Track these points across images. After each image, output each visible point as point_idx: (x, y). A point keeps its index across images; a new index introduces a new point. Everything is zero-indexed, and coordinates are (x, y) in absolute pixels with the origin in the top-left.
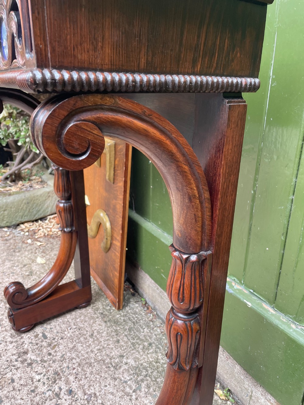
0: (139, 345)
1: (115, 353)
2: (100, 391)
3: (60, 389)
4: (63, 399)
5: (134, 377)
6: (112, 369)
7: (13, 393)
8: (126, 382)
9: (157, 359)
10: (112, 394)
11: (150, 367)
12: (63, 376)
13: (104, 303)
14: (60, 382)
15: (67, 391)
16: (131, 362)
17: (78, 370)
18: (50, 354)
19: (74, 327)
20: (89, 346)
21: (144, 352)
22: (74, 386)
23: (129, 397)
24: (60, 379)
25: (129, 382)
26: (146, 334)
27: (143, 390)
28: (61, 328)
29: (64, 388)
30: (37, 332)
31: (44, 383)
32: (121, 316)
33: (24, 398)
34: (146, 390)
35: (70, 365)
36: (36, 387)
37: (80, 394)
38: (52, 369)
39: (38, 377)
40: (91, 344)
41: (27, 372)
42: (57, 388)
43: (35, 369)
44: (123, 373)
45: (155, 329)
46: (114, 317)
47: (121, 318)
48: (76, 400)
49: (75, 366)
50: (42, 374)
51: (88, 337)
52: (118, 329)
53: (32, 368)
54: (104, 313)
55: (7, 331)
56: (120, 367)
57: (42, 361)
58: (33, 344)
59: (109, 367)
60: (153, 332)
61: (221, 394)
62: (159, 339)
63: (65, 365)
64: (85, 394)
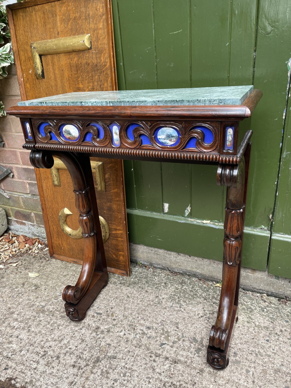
0: (160, 286)
1: (151, 297)
2: (164, 318)
4: (149, 333)
5: (173, 302)
6: (159, 305)
7: (117, 350)
8: (172, 306)
9: (176, 288)
10: (171, 315)
11: (176, 293)
12: (136, 324)
13: (116, 278)
14: (138, 327)
15: (146, 328)
16: (166, 296)
17: (140, 316)
18: (114, 320)
19: (112, 299)
20: (133, 302)
21: (166, 288)
22: (148, 324)
23: (180, 311)
24: (136, 326)
25: (173, 306)
26: (158, 280)
27: (183, 304)
28: (104, 304)
29: (144, 328)
30: (91, 315)
31: (129, 334)
32: (134, 279)
33: (127, 346)
34: (185, 304)
35: (134, 317)
36: (127, 338)
37: (155, 326)
38: (125, 325)
39: (122, 334)
41: (112, 336)
42: (139, 331)
43: (115, 331)
44: (166, 303)
45: (160, 275)
46: (130, 281)
47: (135, 280)
48: (156, 329)
49: (137, 315)
50: (122, 331)
51: (127, 299)
52: (140, 285)
53: (112, 332)
54: (122, 282)
55: (69, 326)
56: (162, 302)
57: (114, 325)
58: (96, 321)
59: (155, 306)
60: (161, 277)
61: (218, 285)
62: (168, 279)
63: (131, 319)
64: (158, 324)
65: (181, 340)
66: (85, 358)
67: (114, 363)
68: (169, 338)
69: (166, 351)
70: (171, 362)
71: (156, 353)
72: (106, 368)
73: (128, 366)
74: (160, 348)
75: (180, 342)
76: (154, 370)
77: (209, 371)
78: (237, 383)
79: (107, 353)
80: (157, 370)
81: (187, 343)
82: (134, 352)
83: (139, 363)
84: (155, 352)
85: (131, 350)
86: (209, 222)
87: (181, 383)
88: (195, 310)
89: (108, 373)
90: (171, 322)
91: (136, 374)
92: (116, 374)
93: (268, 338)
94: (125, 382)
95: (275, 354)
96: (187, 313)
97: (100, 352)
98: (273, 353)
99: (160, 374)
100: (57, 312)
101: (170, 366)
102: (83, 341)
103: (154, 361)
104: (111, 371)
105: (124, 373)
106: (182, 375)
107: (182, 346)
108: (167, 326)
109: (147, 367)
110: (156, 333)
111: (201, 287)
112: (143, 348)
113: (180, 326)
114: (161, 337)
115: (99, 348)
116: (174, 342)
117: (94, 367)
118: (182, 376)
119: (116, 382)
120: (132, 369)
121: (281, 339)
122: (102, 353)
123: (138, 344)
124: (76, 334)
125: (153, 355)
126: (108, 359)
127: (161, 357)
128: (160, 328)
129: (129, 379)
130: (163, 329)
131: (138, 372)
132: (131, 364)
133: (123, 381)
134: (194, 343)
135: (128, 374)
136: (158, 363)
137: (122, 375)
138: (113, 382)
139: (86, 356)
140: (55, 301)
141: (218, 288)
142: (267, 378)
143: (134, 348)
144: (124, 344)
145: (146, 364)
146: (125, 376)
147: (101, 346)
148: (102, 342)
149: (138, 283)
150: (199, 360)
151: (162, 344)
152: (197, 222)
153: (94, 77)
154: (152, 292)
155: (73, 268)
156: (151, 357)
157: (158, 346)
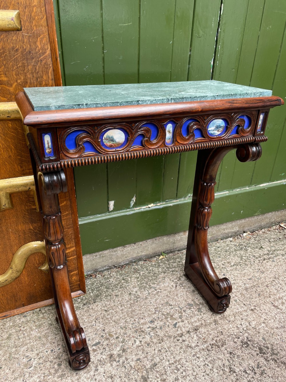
0: (123, 284)
1: (127, 297)
2: (154, 306)
3: (150, 327)
4: (157, 325)
5: (146, 289)
6: (139, 299)
7: (149, 357)
8: (149, 293)
9: (136, 277)
10: (156, 300)
11: (141, 282)
12: (139, 327)
14: (144, 328)
17: (136, 318)
18: (117, 338)
19: (94, 322)
21: (129, 283)
22: (148, 319)
23: (159, 293)
24: (140, 328)
25: (150, 292)
26: (114, 280)
28: (91, 332)
29: (149, 325)
31: (143, 338)
32: (92, 292)
33: (154, 348)
34: (156, 285)
35: (131, 322)
36: (146, 342)
37: (154, 316)
38: (132, 334)
39: (138, 343)
40: (115, 310)
41: (131, 351)
42: (148, 329)
43: (130, 346)
44: (143, 294)
45: (111, 275)
46: (91, 297)
47: (95, 293)
48: (159, 318)
49: (133, 320)
50: (135, 341)
51: (108, 313)
52: (105, 295)
53: (128, 348)
54: (85, 303)
55: (80, 378)
56: (138, 295)
57: (122, 342)
58: (103, 352)
59: (137, 301)
60: (114, 276)
61: (161, 257)
62: (121, 275)
63: (130, 326)
64: (155, 313)
65: (183, 312)
67: (159, 368)
68: (174, 316)
69: (182, 327)
70: (194, 332)
72: (158, 378)
73: (172, 361)
74: (176, 328)
75: (184, 314)
76: (190, 347)
77: (219, 317)
78: (239, 312)
79: (145, 367)
80: (193, 345)
81: (188, 311)
82: (164, 348)
83: (176, 352)
84: (177, 335)
85: (160, 349)
86: (152, 205)
87: (215, 339)
88: (167, 284)
89: (164, 380)
90: (162, 305)
91: (184, 361)
92: (171, 374)
93: (223, 274)
94: (184, 374)
95: (235, 280)
96: (165, 290)
97: (138, 372)
98: (234, 280)
99: (197, 346)
100: (49, 378)
101: (197, 335)
102: (112, 378)
103: (184, 341)
104: (165, 377)
105: (175, 368)
106: (209, 334)
107: (187, 315)
108: (163, 310)
109: (184, 349)
110: (161, 321)
111: (152, 266)
112: (166, 339)
113: (171, 303)
114: (168, 321)
115: (134, 370)
116: (180, 317)
118: (211, 334)
119: (178, 379)
120: (177, 360)
121: (228, 269)
122: (141, 370)
123: (159, 339)
124: (98, 378)
125: (178, 338)
126: (152, 371)
127: (184, 334)
128: (160, 315)
129: (184, 368)
130: (163, 314)
131: (183, 358)
132: (172, 357)
133: (182, 374)
134: (192, 308)
135: (179, 366)
136: (188, 340)
137: (176, 371)
140: (31, 369)
141: (163, 259)
142: (247, 297)
143: (160, 344)
144: (149, 349)
145: (181, 348)
146: (178, 370)
147: (133, 367)
148: (131, 363)
149: (101, 294)
150: (207, 316)
151: (175, 325)
152: (144, 208)
153: (26, 67)
154: (122, 293)
155: (8, 325)
156: (178, 340)
157: (174, 329)
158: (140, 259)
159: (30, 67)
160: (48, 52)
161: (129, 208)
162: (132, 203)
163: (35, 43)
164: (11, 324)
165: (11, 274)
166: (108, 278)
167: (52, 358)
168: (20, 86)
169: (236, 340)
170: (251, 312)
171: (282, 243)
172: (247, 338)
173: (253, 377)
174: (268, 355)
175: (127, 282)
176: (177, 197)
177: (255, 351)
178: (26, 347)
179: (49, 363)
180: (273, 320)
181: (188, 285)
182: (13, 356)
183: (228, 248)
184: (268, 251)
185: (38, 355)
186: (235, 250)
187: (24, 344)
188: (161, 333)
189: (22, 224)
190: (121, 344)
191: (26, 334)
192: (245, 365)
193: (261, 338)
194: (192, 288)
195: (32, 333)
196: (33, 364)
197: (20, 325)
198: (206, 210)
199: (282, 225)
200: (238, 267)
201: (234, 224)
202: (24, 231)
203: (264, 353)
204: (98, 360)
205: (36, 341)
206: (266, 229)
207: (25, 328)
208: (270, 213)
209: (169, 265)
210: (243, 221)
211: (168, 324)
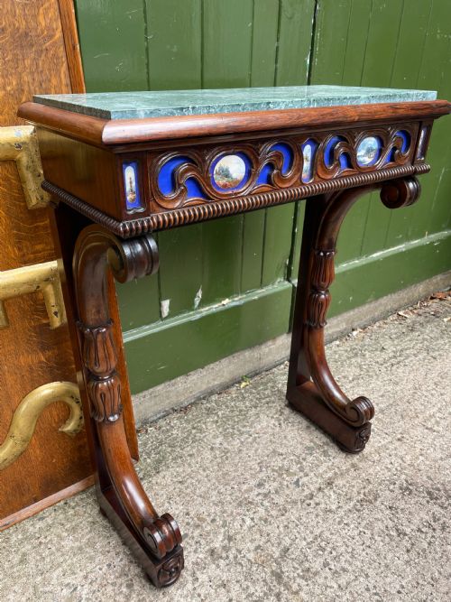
0: (195, 436)
1: (208, 455)
2: (256, 460)
3: (259, 494)
4: (270, 488)
5: (235, 437)
6: (228, 455)
7: (273, 540)
8: (242, 443)
9: (213, 422)
10: (256, 450)
11: (224, 427)
12: (243, 497)
14: (251, 497)
15: (259, 488)
17: (234, 484)
18: (213, 521)
20: (198, 481)
21: (205, 431)
22: (253, 483)
23: (258, 439)
24: (246, 499)
25: (242, 440)
26: (180, 432)
27: (248, 430)
29: (257, 490)
31: (255, 513)
32: (149, 458)
33: (276, 525)
34: (248, 427)
35: (229, 492)
36: (261, 519)
37: (262, 475)
38: (235, 511)
39: (248, 522)
40: (196, 479)
41: (243, 537)
42: (258, 498)
43: (237, 529)
44: (232, 445)
45: (172, 425)
46: (149, 465)
47: (153, 457)
48: (269, 477)
49: (229, 488)
50: (243, 519)
51: (186, 485)
52: (171, 457)
53: (236, 534)
55: (172, 599)
56: (225, 448)
57: (224, 526)
58: (197, 549)
59: (227, 459)
60: (177, 426)
61: (243, 384)
62: (188, 421)
63: (229, 498)
64: (261, 471)
65: (302, 461)
66: (262, 594)
67: (295, 554)
68: (291, 470)
69: (309, 484)
70: (329, 488)
71: (306, 496)
72: (298, 569)
73: (310, 538)
74: (301, 488)
75: (304, 463)
76: (331, 511)
77: (358, 459)
78: (382, 446)
79: (272, 556)
80: (334, 507)
81: (310, 459)
82: (291, 521)
83: (312, 523)
85: (286, 523)
86: (228, 300)
87: (362, 491)
88: (266, 424)
89: (308, 570)
90: (268, 456)
91: (327, 534)
92: (316, 559)
94: (334, 553)
96: (265, 433)
97: (264, 567)
99: (340, 507)
101: (334, 492)
102: (224, 586)
103: (317, 504)
104: (307, 565)
105: (318, 548)
107: (311, 465)
108: (272, 464)
109: (322, 516)
110: (274, 481)
111: (232, 400)
112: (290, 507)
113: (280, 451)
114: (284, 479)
115: (257, 565)
116: (301, 469)
117: (287, 587)
118: (353, 486)
119: (328, 564)
120: (317, 535)
122: (268, 563)
123: (280, 510)
125: (308, 501)
126: (285, 561)
127: (315, 494)
128: (269, 473)
129: (331, 545)
130: (273, 470)
131: (325, 529)
132: (308, 532)
133: (331, 555)
134: (314, 452)
135: (323, 544)
136: (323, 501)
137: (321, 553)
138: (327, 569)
139: (259, 590)
141: (248, 387)
143: (284, 517)
144: (269, 527)
145: (317, 516)
146: (323, 550)
147: (253, 560)
148: (248, 555)
149: (163, 457)
150: (339, 460)
151: (297, 483)
152: (215, 307)
153: (20, 62)
154: (198, 450)
155: (14, 539)
156: (309, 505)
157: (297, 490)
158: (212, 393)
159: (28, 62)
160: (59, 34)
161: (193, 310)
162: (197, 301)
163: (35, 17)
164: (20, 537)
165: (13, 447)
166: (168, 431)
167: (112, 577)
168: (11, 97)
169: (391, 487)
170: (399, 443)
171: (409, 338)
172: (407, 481)
173: (433, 537)
174: (443, 499)
175: (201, 431)
176: (261, 285)
177: (424, 497)
178: (61, 569)
179: (110, 588)
180: (432, 449)
181: (297, 419)
182: (41, 589)
183: (337, 356)
184: (394, 352)
185: (86, 577)
186: (349, 358)
187: (54, 566)
188: (280, 500)
189: (26, 355)
190: (222, 530)
191: (53, 549)
192: (416, 521)
193: (425, 478)
194: (305, 423)
195: (63, 543)
196: (84, 596)
197: (37, 535)
198: (323, 296)
199: (401, 313)
200: (361, 381)
201: (339, 319)
202: (30, 366)
203: (436, 499)
204: (193, 563)
205: (74, 555)
206: (381, 322)
207: (49, 538)
208: (385, 297)
209: (258, 394)
210: (352, 313)
211: (285, 483)
